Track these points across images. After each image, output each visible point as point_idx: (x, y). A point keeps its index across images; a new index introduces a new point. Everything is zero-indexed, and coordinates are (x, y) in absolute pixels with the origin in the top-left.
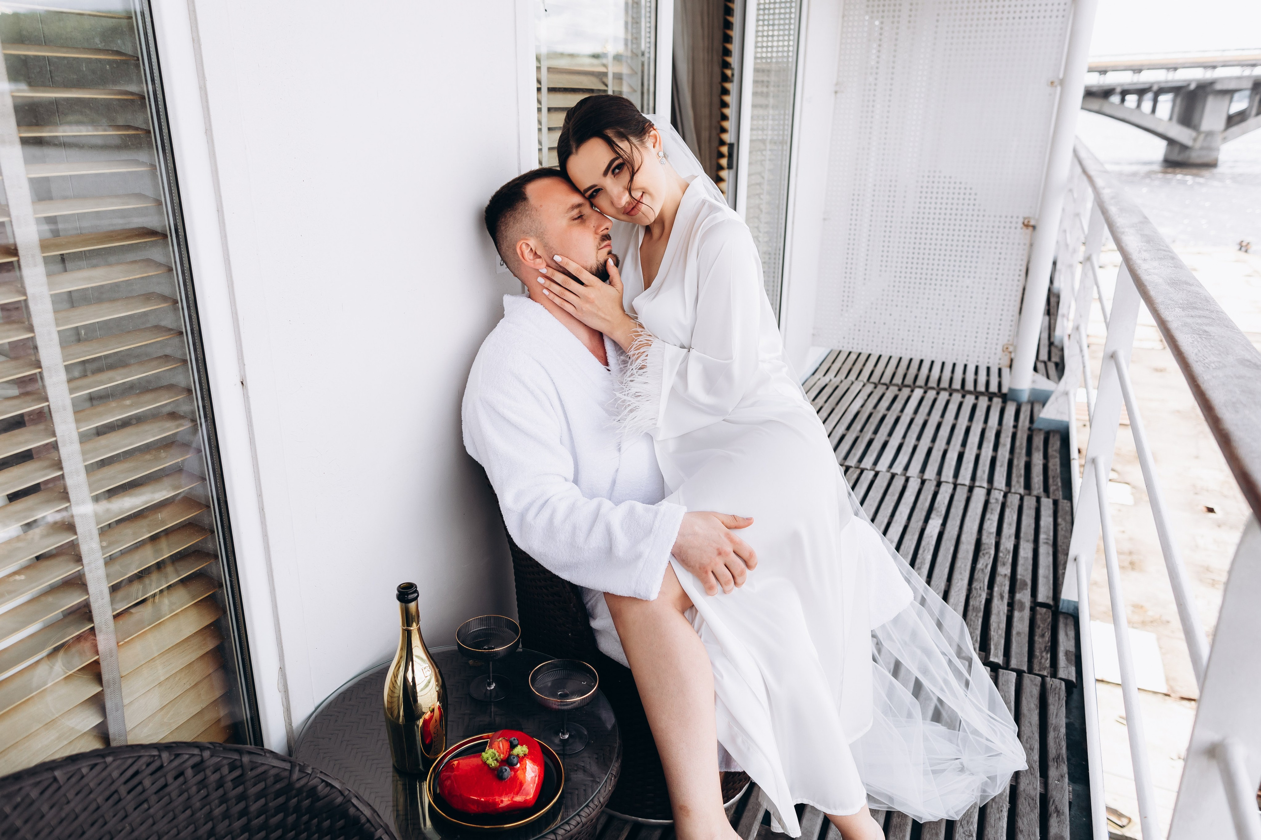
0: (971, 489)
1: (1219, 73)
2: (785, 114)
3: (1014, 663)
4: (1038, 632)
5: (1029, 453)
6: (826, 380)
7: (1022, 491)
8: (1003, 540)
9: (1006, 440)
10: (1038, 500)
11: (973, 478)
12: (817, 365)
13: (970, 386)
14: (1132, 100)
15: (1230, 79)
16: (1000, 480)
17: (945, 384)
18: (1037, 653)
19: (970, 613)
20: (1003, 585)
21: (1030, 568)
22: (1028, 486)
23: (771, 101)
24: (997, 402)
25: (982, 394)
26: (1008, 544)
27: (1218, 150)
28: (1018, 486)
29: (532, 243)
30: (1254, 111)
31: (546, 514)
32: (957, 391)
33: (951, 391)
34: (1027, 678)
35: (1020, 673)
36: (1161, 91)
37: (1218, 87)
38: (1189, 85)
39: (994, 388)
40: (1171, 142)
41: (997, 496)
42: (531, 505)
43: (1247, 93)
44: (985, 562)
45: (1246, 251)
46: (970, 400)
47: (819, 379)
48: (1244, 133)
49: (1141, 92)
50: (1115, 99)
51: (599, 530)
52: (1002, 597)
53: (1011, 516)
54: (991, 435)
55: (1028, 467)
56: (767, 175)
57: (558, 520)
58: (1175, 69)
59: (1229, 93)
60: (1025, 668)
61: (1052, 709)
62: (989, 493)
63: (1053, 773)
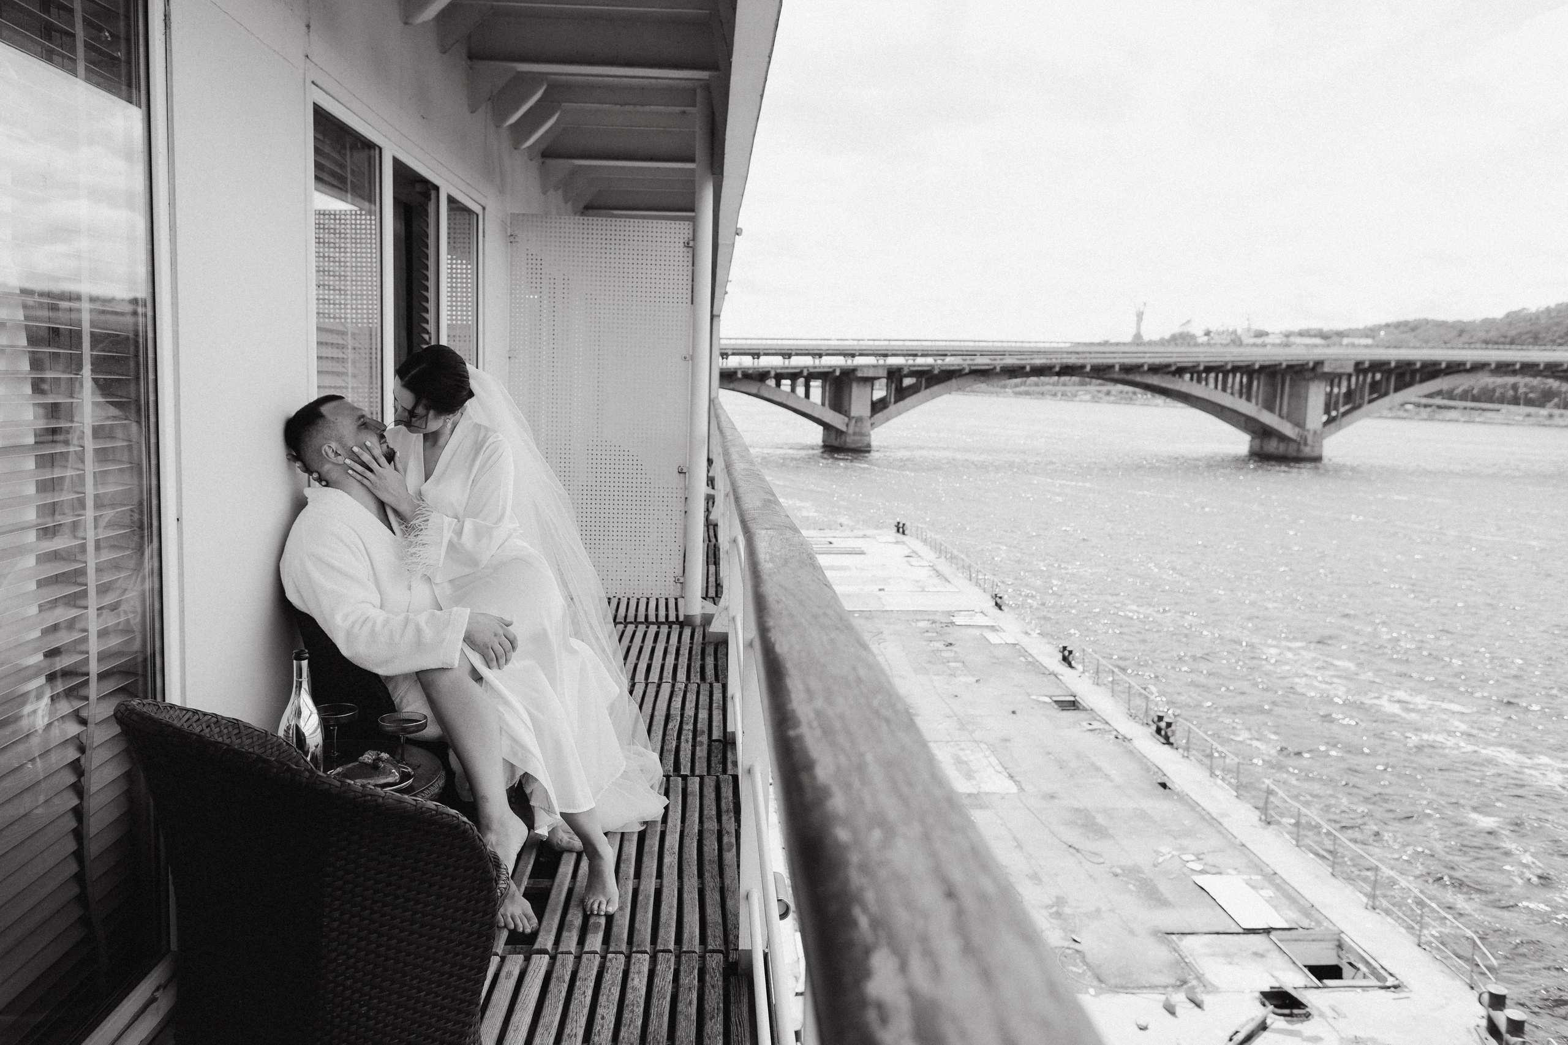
0: (659, 686)
1: (859, 361)
3: (697, 772)
4: (713, 755)
5: (703, 658)
7: (698, 681)
8: (686, 711)
9: (684, 652)
10: (711, 685)
11: (661, 678)
13: (652, 618)
14: (786, 384)
15: (868, 366)
16: (682, 675)
17: (631, 618)
18: (713, 765)
19: (665, 754)
20: (687, 734)
21: (707, 723)
22: (703, 678)
24: (676, 629)
25: (662, 623)
26: (690, 712)
27: (869, 435)
28: (696, 678)
29: (334, 445)
30: (893, 400)
31: (368, 625)
32: (641, 623)
33: (636, 623)
34: (707, 780)
35: (702, 777)
36: (810, 376)
37: (859, 374)
38: (834, 371)
39: (672, 618)
40: (826, 426)
41: (680, 687)
42: (354, 623)
43: (884, 381)
44: (674, 725)
45: (903, 533)
46: (653, 629)
48: (888, 419)
49: (794, 376)
50: (772, 382)
51: (411, 628)
52: (687, 741)
53: (691, 698)
54: (672, 650)
55: (703, 668)
57: (378, 627)
58: (820, 356)
59: (870, 381)
60: (705, 774)
61: (724, 789)
62: (673, 686)
63: (724, 818)
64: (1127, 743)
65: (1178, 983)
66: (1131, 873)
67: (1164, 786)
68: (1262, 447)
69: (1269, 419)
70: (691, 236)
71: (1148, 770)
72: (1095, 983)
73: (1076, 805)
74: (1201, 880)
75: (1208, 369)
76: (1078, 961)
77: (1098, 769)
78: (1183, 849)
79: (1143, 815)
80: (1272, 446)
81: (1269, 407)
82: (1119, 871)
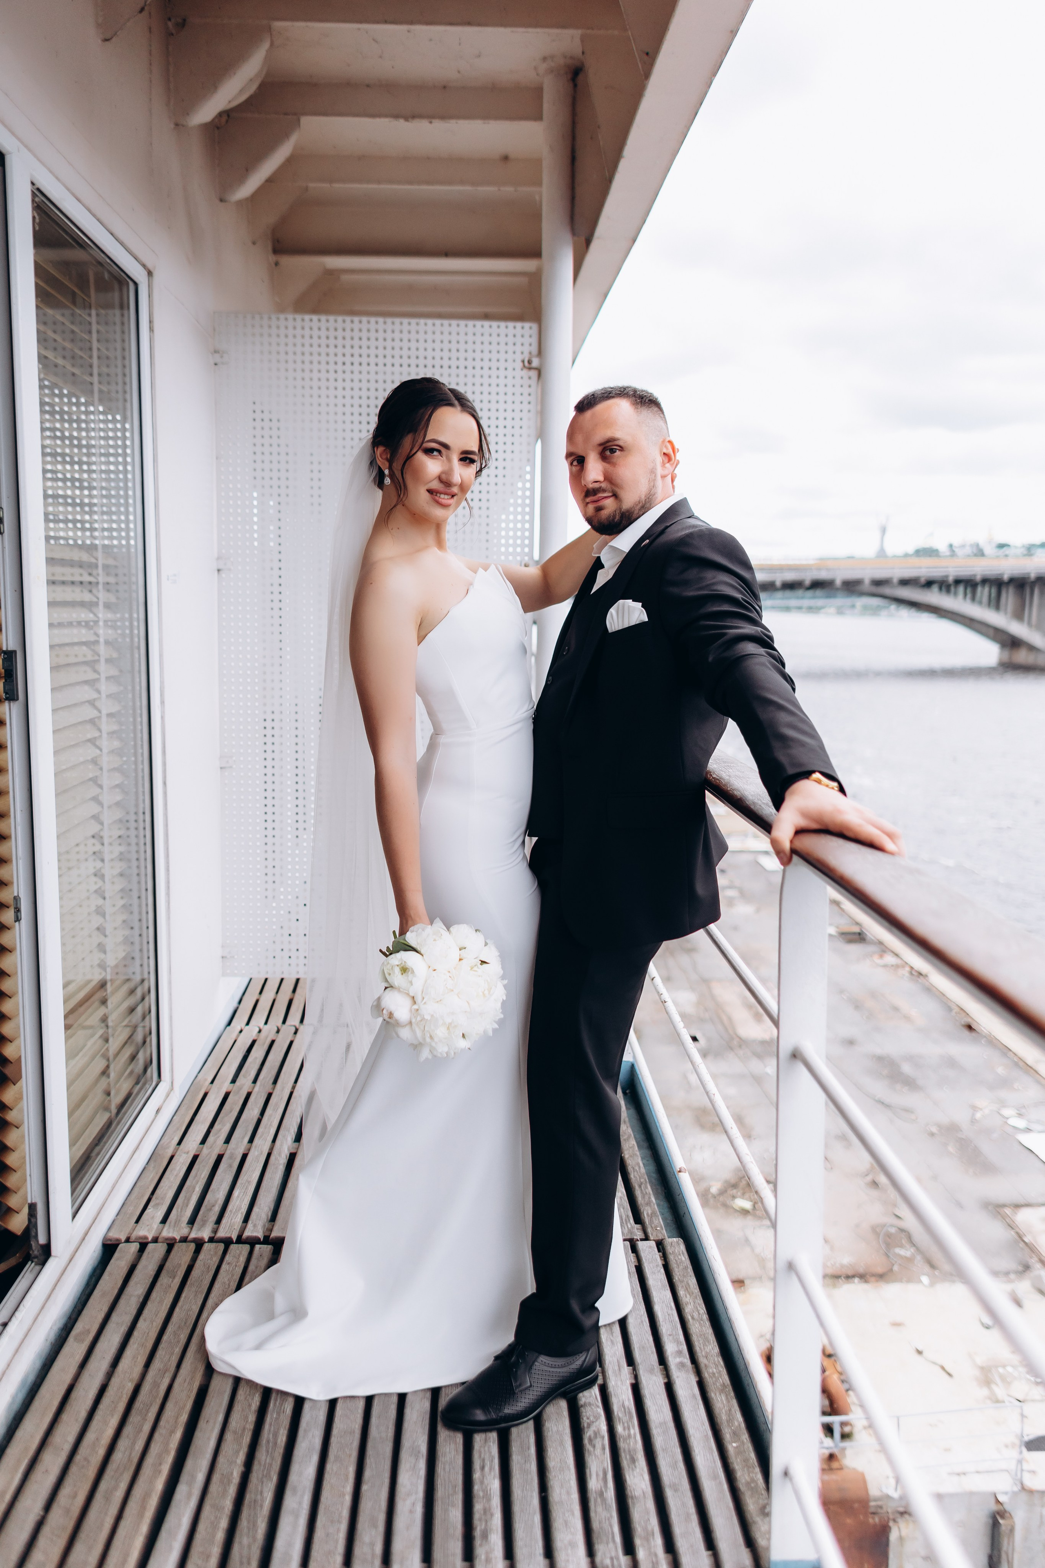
2: (131, 619)
6: (251, 1032)
12: (235, 1004)
23: (102, 595)
47: (241, 1031)
56: (107, 707)
64: (921, 980)
65: (1020, 1268)
66: (951, 1130)
67: (970, 1027)
68: (1010, 658)
69: (1017, 629)
70: (534, 349)
71: (950, 1009)
72: (927, 1268)
73: (879, 1051)
74: (1025, 1139)
75: (958, 582)
76: (903, 1242)
77: (896, 1009)
78: (1003, 1104)
79: (951, 1062)
80: (1022, 656)
81: (1019, 615)
82: (934, 1130)
